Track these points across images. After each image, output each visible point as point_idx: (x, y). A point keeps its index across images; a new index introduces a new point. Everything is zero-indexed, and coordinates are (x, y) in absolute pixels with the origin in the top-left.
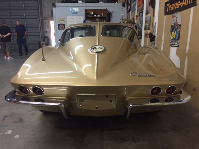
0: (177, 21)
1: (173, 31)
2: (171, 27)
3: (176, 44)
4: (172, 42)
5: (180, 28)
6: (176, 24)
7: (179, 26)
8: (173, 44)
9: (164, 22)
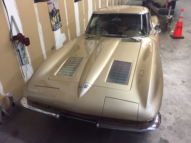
0: (54, 7)
4: (56, 26)
5: (59, 12)
6: (54, 10)
9: (36, 11)
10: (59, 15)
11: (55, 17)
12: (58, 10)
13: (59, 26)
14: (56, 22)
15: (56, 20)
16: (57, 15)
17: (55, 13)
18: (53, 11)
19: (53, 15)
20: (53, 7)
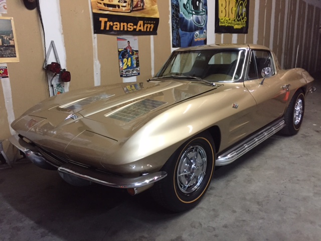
1: (123, 58)
2: (117, 53)
5: (137, 54)
7: (135, 52)
8: (130, 73)
9: (94, 44)
10: (137, 59)
11: (130, 59)
12: (137, 51)
13: (134, 72)
14: (130, 65)
15: (129, 64)
16: (134, 57)
17: (130, 53)
18: (127, 51)
19: (126, 55)
20: (128, 45)
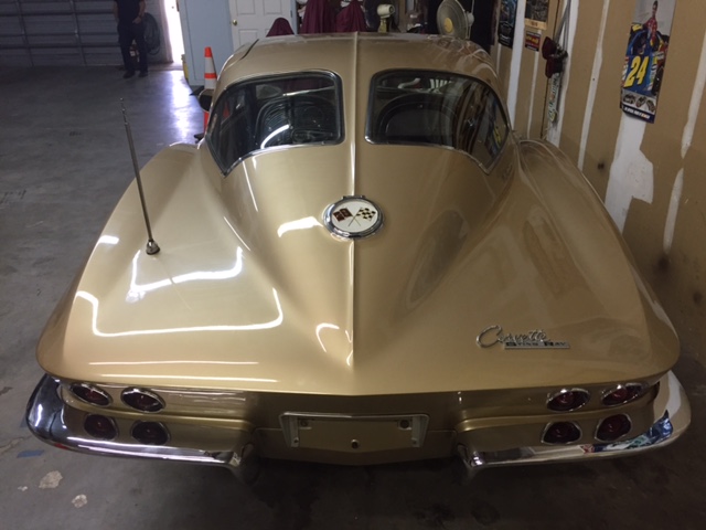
0: (654, 17)
1: (635, 54)
2: (628, 35)
3: (644, 107)
4: (628, 96)
5: (665, 48)
6: (650, 30)
8: (634, 105)
10: (662, 64)
11: (646, 59)
12: (666, 38)
13: (642, 108)
14: (639, 82)
15: (641, 75)
16: (657, 56)
19: (641, 46)
20: (650, 16)
